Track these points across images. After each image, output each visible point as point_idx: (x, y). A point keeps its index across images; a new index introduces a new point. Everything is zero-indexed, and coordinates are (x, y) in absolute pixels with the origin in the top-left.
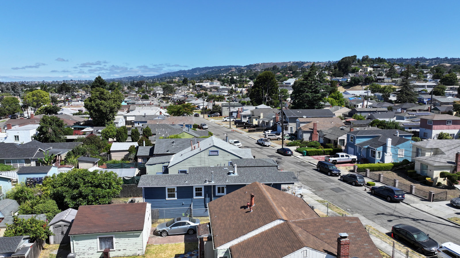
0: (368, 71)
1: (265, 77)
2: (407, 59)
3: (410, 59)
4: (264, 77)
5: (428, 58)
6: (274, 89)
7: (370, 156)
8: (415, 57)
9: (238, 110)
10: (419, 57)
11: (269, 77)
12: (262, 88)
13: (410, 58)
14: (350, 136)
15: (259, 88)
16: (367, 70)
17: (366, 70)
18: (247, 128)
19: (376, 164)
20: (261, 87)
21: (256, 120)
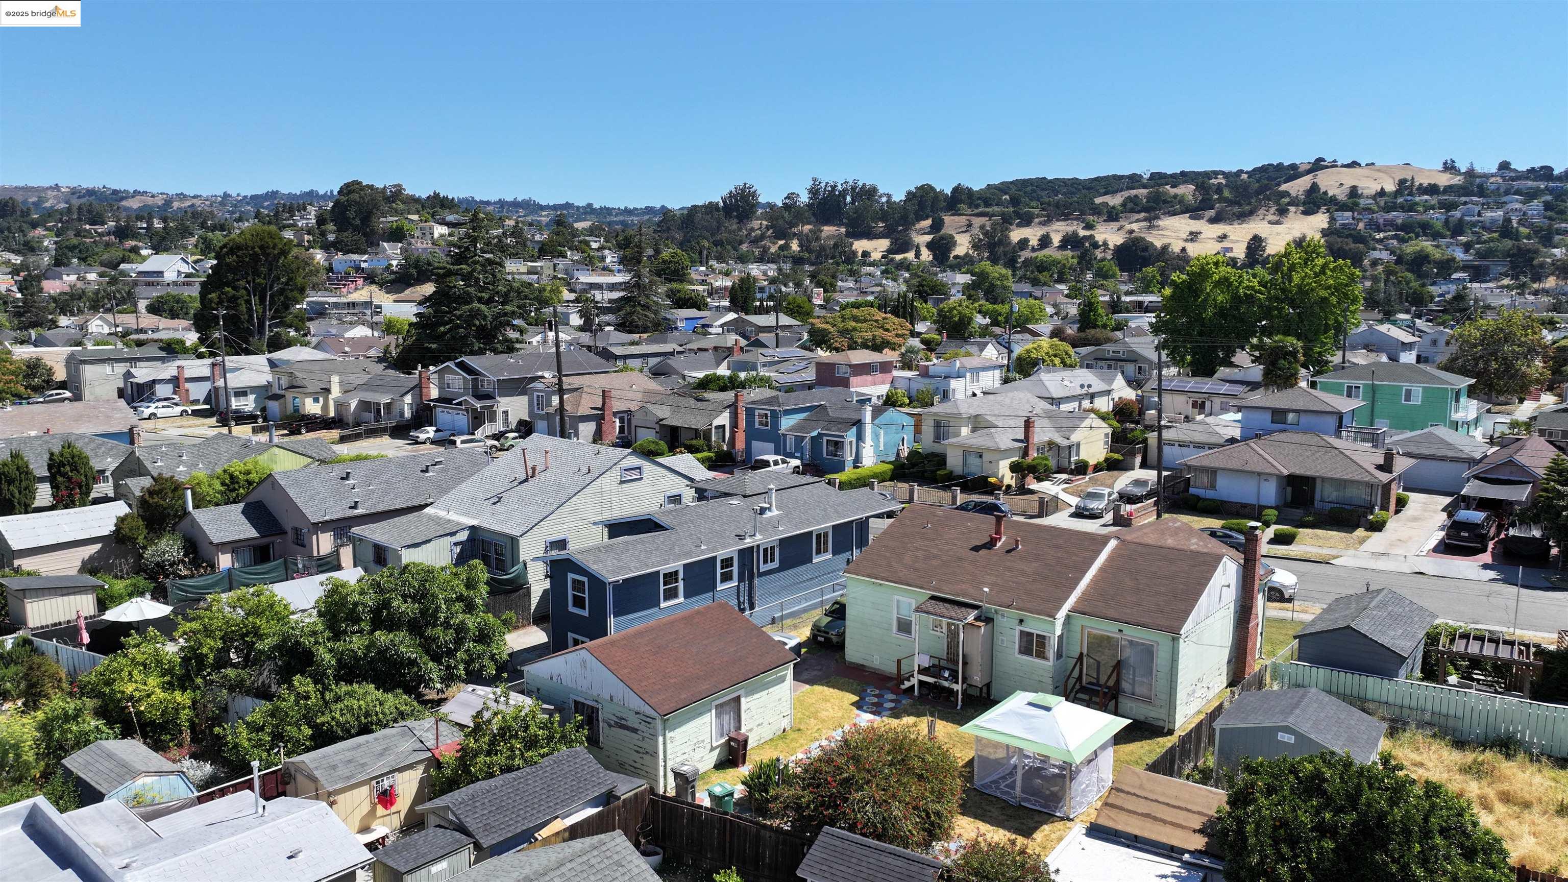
0: (436, 235)
1: (257, 249)
2: (488, 203)
3: (495, 203)
4: (253, 248)
5: (543, 203)
6: (292, 290)
7: (825, 455)
8: (509, 198)
9: (175, 373)
10: (520, 199)
11: (275, 246)
12: (246, 288)
13: (494, 198)
14: (757, 412)
15: (235, 288)
16: (432, 234)
17: (427, 233)
18: (303, 431)
19: (849, 473)
20: (242, 283)
21: (316, 400)
